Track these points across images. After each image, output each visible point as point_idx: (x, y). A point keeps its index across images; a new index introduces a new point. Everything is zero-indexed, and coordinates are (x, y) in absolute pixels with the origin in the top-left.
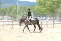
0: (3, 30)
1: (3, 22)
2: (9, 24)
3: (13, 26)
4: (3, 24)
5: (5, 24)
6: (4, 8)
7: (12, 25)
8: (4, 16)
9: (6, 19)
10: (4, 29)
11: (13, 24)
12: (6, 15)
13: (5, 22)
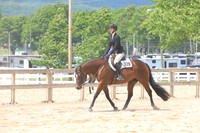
0: (11, 108)
1: (10, 75)
2: (37, 82)
3: (54, 90)
4: (9, 83)
5: (17, 83)
6: (15, 17)
7: (50, 87)
8: (13, 51)
9: (22, 62)
10: (13, 102)
11: (54, 82)
12: (21, 46)
13: (17, 76)
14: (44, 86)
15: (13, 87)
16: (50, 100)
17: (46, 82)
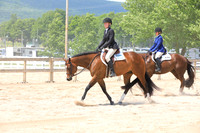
0: (23, 86)
1: (23, 62)
2: (42, 68)
3: (55, 73)
4: (22, 67)
5: (28, 67)
7: (51, 71)
8: (25, 44)
9: (31, 53)
10: (25, 82)
11: (55, 68)
12: (30, 41)
13: (28, 62)
14: (47, 70)
15: (25, 71)
16: (52, 80)
17: (49, 68)
